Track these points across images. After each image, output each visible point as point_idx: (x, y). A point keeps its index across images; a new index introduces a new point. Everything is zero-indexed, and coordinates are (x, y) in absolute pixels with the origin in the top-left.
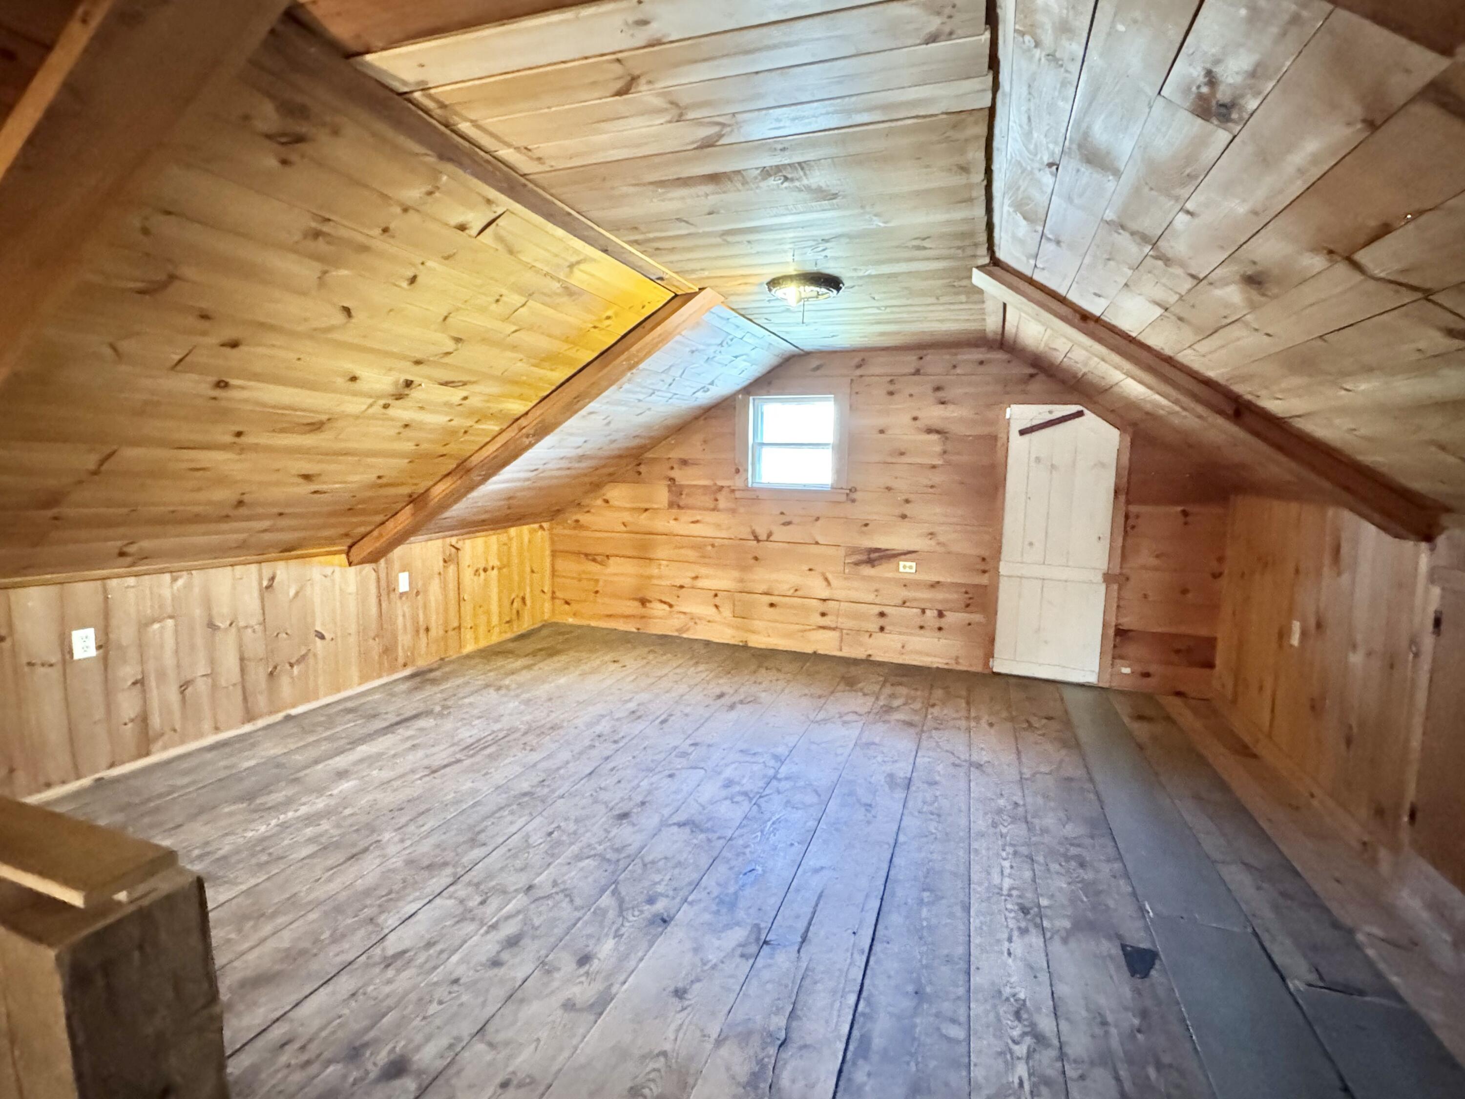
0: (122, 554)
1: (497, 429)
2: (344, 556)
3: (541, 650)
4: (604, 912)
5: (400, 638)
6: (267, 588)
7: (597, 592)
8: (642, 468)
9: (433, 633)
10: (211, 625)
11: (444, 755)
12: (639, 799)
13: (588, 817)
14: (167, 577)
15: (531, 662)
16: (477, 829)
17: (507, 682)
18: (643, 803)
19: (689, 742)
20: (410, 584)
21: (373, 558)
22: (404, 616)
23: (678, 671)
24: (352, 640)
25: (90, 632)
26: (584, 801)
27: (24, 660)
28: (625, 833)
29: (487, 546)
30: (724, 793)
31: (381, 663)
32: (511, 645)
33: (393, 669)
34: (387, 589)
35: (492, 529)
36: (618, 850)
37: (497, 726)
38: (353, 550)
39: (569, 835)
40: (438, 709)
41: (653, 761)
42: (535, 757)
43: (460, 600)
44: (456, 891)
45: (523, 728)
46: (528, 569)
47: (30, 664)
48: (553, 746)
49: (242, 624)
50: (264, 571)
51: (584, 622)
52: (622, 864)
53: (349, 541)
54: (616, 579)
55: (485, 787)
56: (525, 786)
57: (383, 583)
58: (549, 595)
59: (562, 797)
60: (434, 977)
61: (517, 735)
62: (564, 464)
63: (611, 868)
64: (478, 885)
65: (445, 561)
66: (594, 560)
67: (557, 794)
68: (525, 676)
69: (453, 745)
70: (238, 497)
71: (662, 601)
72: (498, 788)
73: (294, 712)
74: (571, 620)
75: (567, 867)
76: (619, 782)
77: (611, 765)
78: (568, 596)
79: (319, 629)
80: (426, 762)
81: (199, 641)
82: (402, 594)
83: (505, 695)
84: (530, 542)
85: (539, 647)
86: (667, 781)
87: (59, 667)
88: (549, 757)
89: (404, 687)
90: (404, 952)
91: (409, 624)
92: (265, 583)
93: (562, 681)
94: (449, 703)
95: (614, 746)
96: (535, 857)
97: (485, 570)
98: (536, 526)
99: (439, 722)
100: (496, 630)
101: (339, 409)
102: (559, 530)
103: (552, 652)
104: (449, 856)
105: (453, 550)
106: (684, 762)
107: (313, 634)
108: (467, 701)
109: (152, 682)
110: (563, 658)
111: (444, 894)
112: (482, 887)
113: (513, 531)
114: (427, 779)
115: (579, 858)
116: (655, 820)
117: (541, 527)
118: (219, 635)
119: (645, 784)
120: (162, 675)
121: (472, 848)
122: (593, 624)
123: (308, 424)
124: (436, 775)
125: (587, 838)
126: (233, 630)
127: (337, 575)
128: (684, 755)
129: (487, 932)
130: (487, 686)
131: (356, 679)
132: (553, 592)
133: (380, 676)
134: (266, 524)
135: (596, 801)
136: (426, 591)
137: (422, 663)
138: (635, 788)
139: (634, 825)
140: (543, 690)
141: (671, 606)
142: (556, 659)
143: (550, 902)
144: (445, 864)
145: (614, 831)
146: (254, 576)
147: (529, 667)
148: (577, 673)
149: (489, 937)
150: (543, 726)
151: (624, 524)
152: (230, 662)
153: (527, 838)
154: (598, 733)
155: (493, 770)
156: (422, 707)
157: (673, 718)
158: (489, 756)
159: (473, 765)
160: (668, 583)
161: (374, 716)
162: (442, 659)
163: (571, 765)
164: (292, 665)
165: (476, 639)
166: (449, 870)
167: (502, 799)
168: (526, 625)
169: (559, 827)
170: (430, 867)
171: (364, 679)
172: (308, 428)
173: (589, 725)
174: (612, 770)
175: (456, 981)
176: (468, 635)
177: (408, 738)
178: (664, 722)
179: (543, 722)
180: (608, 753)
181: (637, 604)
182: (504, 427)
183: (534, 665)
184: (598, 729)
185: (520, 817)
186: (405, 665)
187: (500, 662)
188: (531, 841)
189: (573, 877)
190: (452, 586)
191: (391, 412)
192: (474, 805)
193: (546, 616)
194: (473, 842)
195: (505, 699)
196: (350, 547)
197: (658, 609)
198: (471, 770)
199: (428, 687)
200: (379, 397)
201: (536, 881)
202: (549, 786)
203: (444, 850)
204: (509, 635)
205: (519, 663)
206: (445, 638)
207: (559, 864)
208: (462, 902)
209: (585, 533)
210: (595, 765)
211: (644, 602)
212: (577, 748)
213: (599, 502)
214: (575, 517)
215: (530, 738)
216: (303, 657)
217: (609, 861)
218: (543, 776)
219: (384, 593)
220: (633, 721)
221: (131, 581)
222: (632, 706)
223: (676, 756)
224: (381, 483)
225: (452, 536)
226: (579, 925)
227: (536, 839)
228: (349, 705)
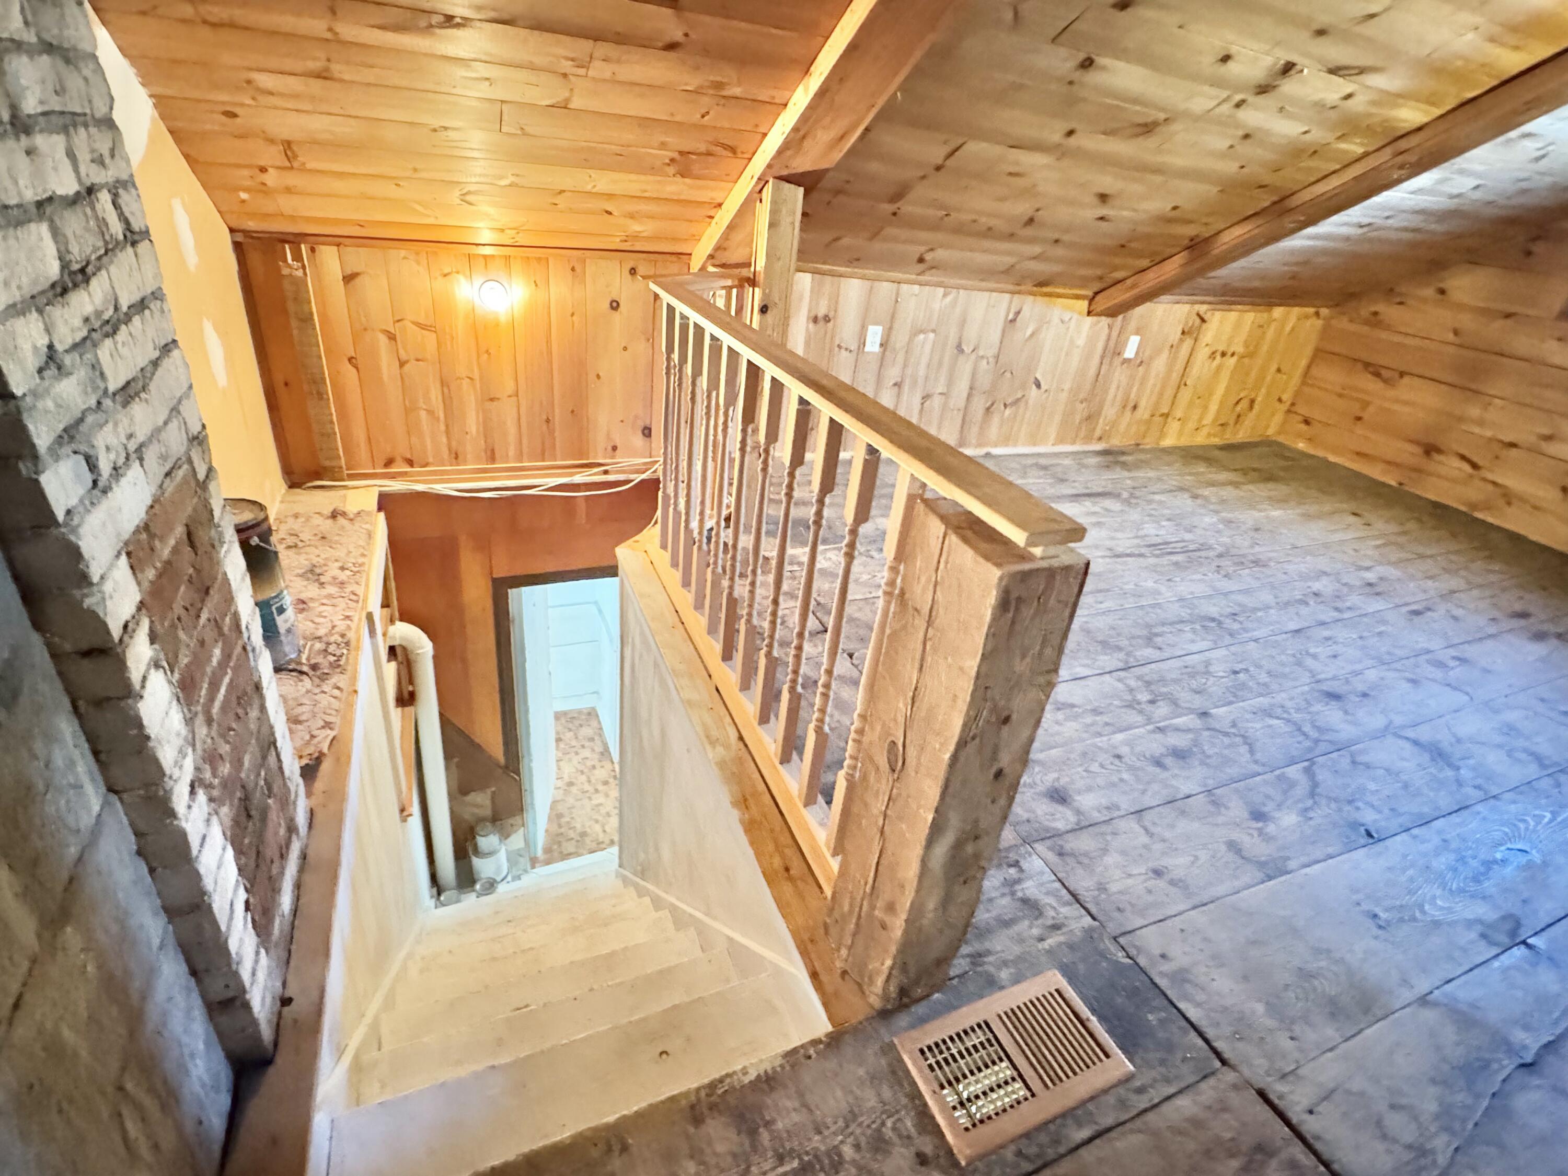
0: (921, 260)
1: (1360, 150)
2: (1085, 304)
3: (1254, 470)
4: (1292, 784)
5: (1105, 408)
6: (1011, 321)
7: (1359, 419)
8: (1539, 248)
9: (1140, 411)
10: (960, 349)
11: (1128, 543)
12: (1361, 687)
13: (1284, 676)
14: (941, 291)
15: (1242, 480)
16: (1155, 630)
17: (1206, 492)
18: (1365, 695)
19: (1453, 652)
20: (1137, 353)
21: (1112, 313)
22: (1118, 387)
23: (1453, 557)
24: (1064, 396)
25: (879, 329)
26: (1283, 657)
27: (837, 343)
28: (1332, 715)
29: (1238, 325)
30: (1499, 739)
31: (1079, 429)
32: (1217, 453)
33: (1088, 439)
34: (1113, 351)
35: (1253, 304)
36: (1319, 729)
37: (1188, 536)
38: (1098, 298)
39: (1258, 684)
40: (1125, 495)
41: (1389, 653)
42: (1226, 585)
43: (1182, 383)
44: (1126, 678)
45: (1220, 549)
46: (1274, 368)
47: (839, 346)
48: (1255, 584)
49: (981, 353)
50: (1014, 304)
51: (1320, 453)
52: (1323, 747)
53: (1097, 286)
54: (1396, 407)
55: (1167, 594)
56: (1213, 611)
57: (1112, 344)
58: (1284, 407)
59: (1256, 640)
60: (1101, 741)
61: (1211, 554)
62: (1416, 221)
63: (1308, 744)
64: (1148, 683)
65: (1183, 333)
66: (1377, 375)
67: (1249, 635)
68: (1228, 492)
69: (1137, 537)
70: (1030, 213)
71: (1463, 458)
72: (1181, 600)
73: (996, 451)
74: (1301, 446)
75: (1252, 716)
76: (1335, 657)
77: (1327, 633)
78: (1315, 414)
79: (1039, 378)
80: (1108, 543)
81: (946, 360)
82: (1128, 361)
83: (1203, 506)
84: (1293, 329)
85: (1255, 466)
86: (1406, 686)
87: (854, 354)
88: (1246, 592)
89: (1093, 461)
90: (1073, 706)
91: (1119, 398)
92: (1011, 316)
93: (1276, 513)
94: (1138, 493)
95: (1336, 615)
96: (1215, 688)
97: (1223, 354)
98: (1312, 310)
99: (1127, 509)
100: (1205, 431)
101: (1182, 106)
102: (1343, 323)
103: (1269, 477)
104: (1124, 643)
105: (1198, 321)
106: (1438, 674)
107: (1032, 380)
108: (1157, 497)
109: (906, 388)
110: (1281, 489)
111: (1114, 674)
112: (1153, 687)
113: (1278, 312)
114: (1108, 560)
115: (1268, 713)
116: (1379, 722)
117: (1317, 314)
118: (962, 358)
119: (1372, 675)
120: (914, 383)
121: (1147, 646)
122: (1332, 458)
123: (1139, 125)
124: (1119, 560)
125: (1281, 698)
126: (973, 356)
127: (1073, 324)
128: (1441, 665)
129: (1153, 732)
130: (1181, 489)
131: (1053, 436)
132: (1293, 404)
133: (1073, 443)
134: (1037, 249)
135: (1299, 664)
136: (1149, 364)
137: (1116, 442)
138: (1357, 673)
139: (1346, 712)
140: (1249, 517)
141: (1475, 466)
142: (1270, 485)
143: (1226, 740)
144: (1119, 649)
145: (1317, 707)
146: (1004, 305)
147: (1236, 485)
148: (1298, 511)
149: (1153, 736)
150: (1244, 556)
151: (1456, 332)
152: (962, 387)
153: (1208, 663)
154: (1314, 589)
155: (1178, 579)
156: (1110, 488)
157: (1429, 613)
158: (1176, 564)
159: (1156, 565)
160: (1489, 433)
161: (1062, 481)
162: (1138, 445)
163: (1272, 611)
164: (1005, 406)
165: (1180, 433)
166: (1121, 655)
167: (1185, 613)
168: (1241, 435)
169: (1247, 670)
170: (1104, 644)
171: (1060, 440)
172: (1140, 130)
173: (1303, 577)
174: (1328, 639)
175: (1119, 757)
176: (1174, 426)
177: (1094, 513)
178: (1417, 613)
179: (1246, 551)
180: (1323, 617)
181: (1418, 450)
182: (1371, 149)
183: (1243, 484)
184: (1317, 586)
185: (1203, 640)
186: (1100, 439)
187: (1201, 468)
188: (1211, 669)
189: (1256, 727)
190: (1179, 366)
191: (1242, 114)
192: (1153, 606)
193: (1270, 432)
194: (1149, 640)
195: (1203, 511)
196: (1096, 293)
197: (1454, 466)
198: (1154, 569)
199: (1118, 469)
200: (1237, 89)
201: (1213, 711)
202: (1241, 623)
203: (1119, 635)
204: (1216, 441)
205: (1224, 476)
206: (1148, 422)
207: (1243, 708)
208: (1131, 690)
209: (1384, 335)
210: (1307, 624)
211: (1430, 450)
212: (1285, 597)
213: (1429, 292)
214: (1373, 309)
215: (1225, 562)
216: (1018, 401)
217: (1304, 734)
218: (1236, 609)
219: (1109, 354)
220: (1368, 594)
221: (916, 288)
222: (1370, 576)
223: (1428, 662)
224: (1175, 217)
225: (1203, 303)
226: (1258, 779)
227: (1219, 669)
228: (1043, 461)
